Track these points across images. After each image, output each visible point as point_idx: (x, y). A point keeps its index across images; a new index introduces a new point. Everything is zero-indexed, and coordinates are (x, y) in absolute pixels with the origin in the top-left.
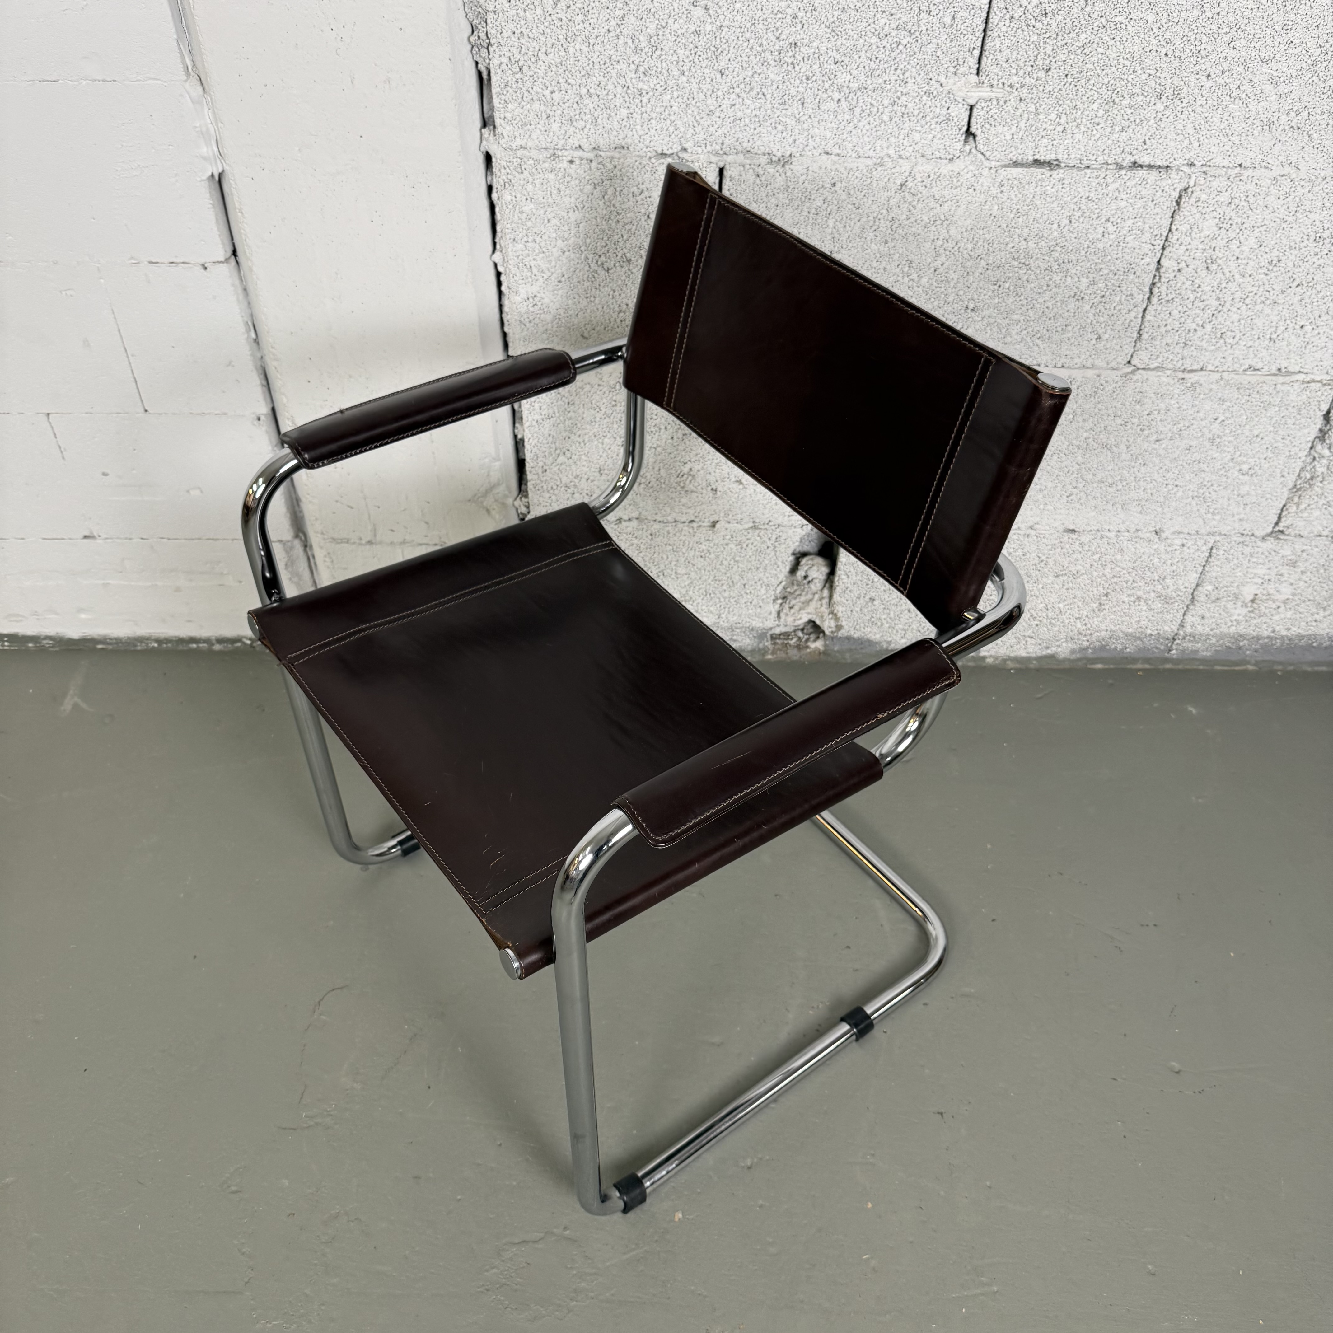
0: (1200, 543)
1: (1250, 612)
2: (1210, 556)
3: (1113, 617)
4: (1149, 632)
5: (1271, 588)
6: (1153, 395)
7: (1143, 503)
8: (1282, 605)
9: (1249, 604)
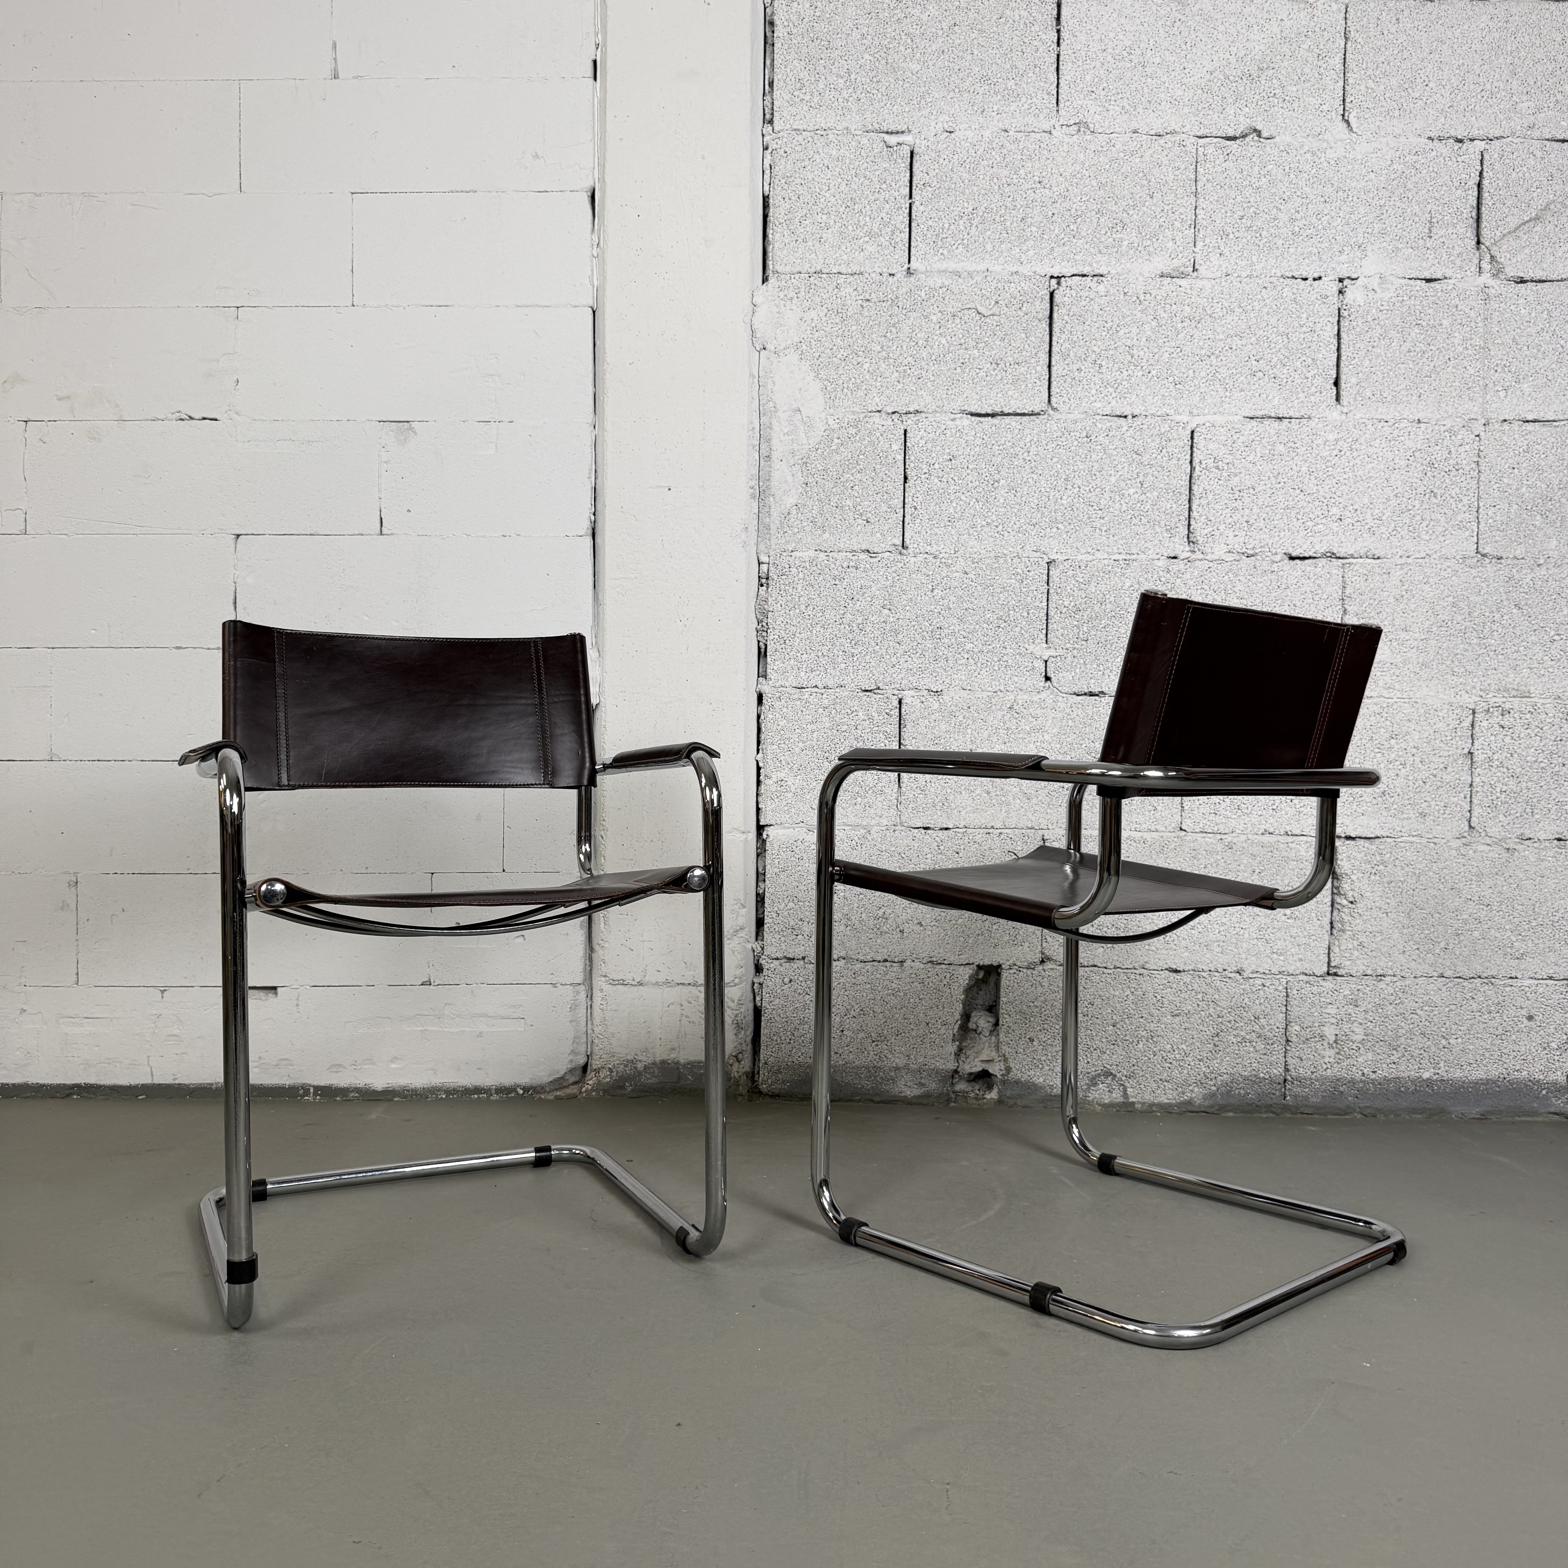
0: (1277, 983)
1: (1338, 1053)
2: (1287, 996)
3: (1228, 1058)
4: (1262, 1075)
5: (1346, 1027)
6: (1204, 853)
7: (1222, 944)
8: (1361, 1046)
9: (1334, 1045)
